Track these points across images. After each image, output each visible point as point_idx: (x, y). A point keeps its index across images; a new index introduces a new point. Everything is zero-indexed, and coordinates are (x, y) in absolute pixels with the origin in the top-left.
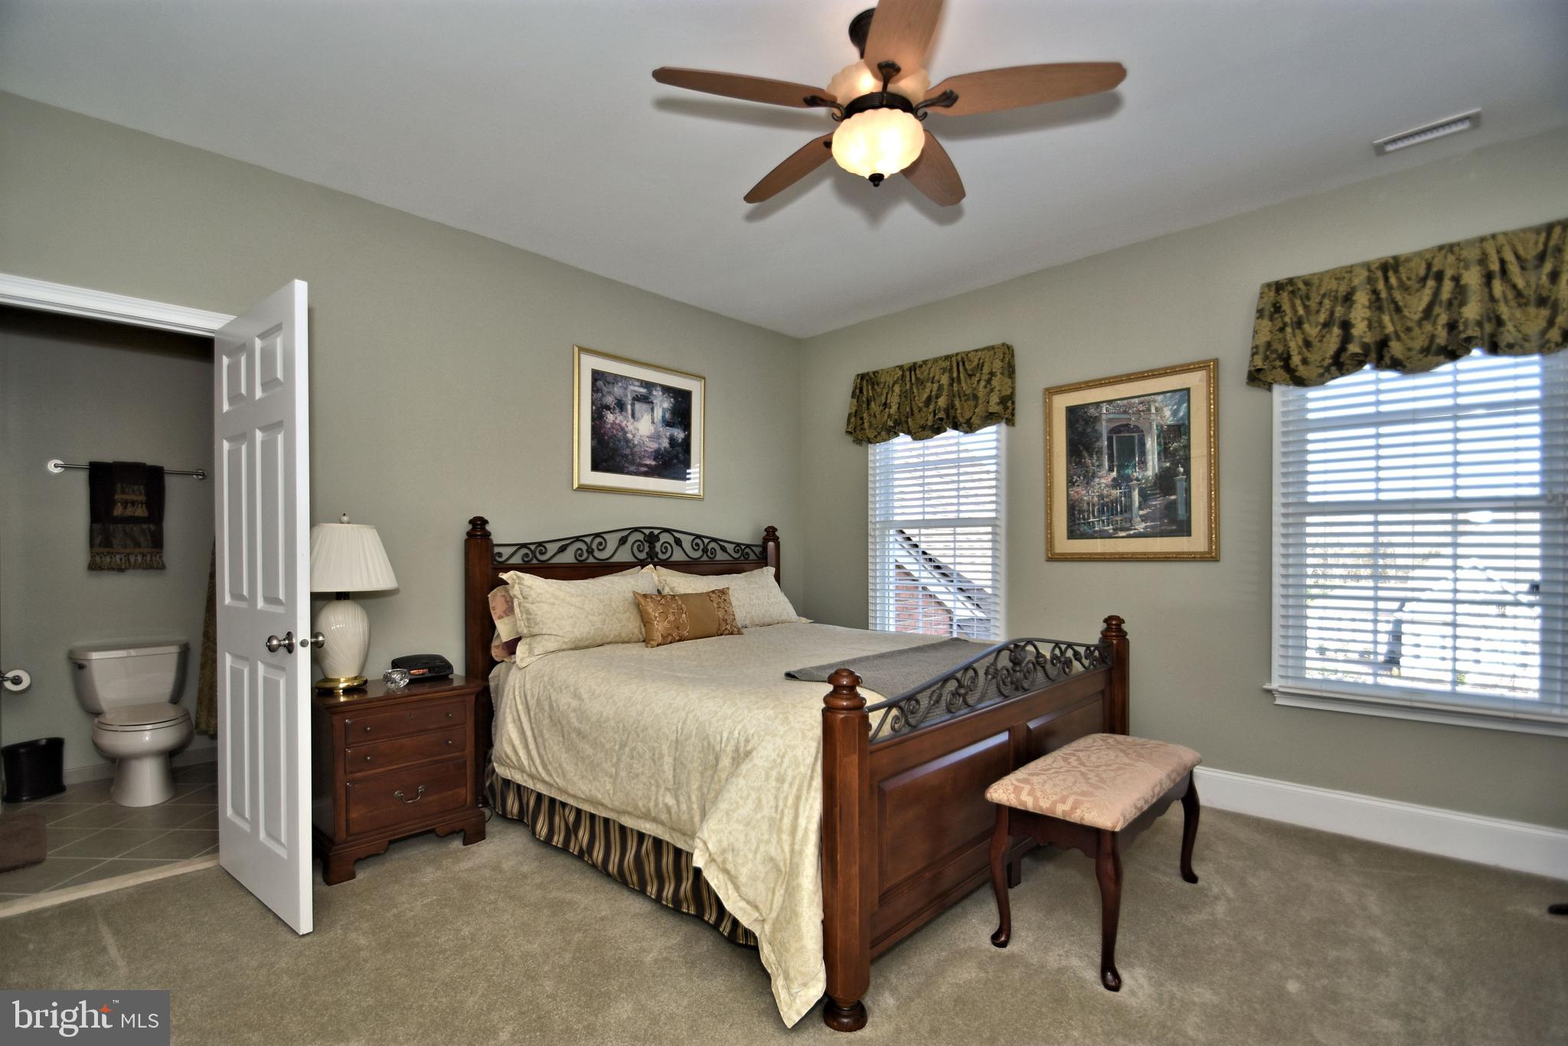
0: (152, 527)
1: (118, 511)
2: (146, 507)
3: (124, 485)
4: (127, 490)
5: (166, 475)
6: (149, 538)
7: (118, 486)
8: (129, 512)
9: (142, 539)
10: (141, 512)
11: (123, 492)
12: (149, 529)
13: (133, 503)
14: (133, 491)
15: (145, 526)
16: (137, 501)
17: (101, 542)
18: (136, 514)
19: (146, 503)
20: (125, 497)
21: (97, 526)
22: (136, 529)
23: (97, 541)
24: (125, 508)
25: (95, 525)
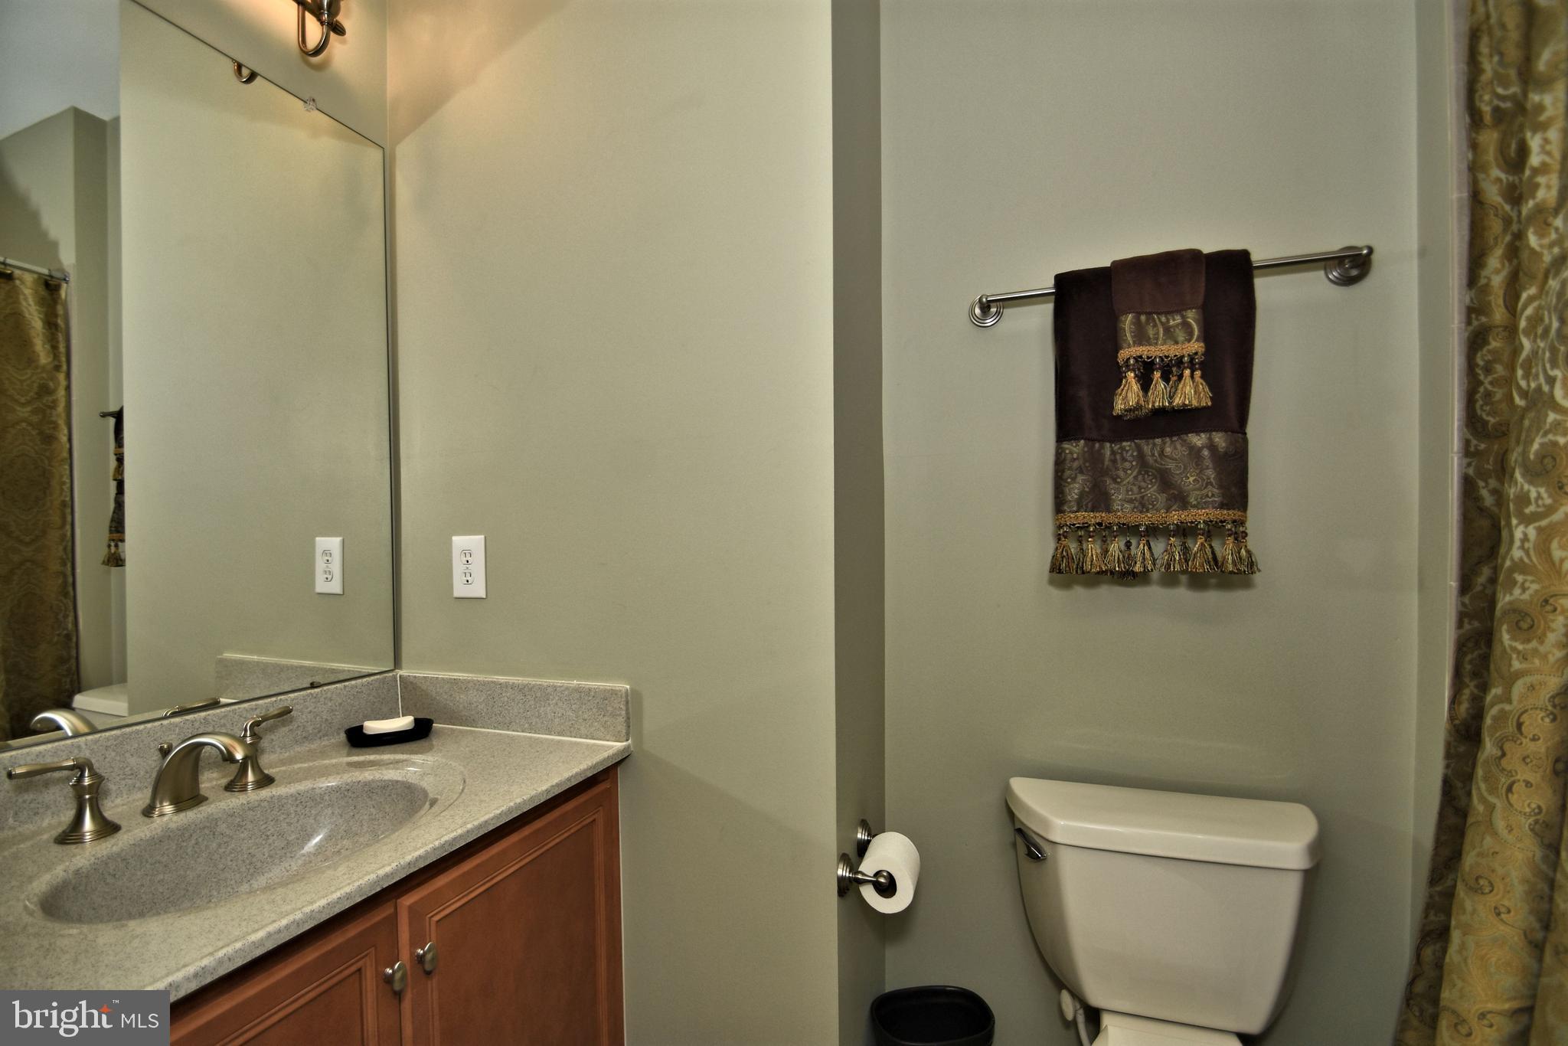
0: (1220, 439)
1: (1129, 396)
2: (1202, 377)
3: (1143, 318)
4: (1151, 332)
5: (1256, 272)
6: (1211, 474)
7: (1128, 322)
8: (1159, 395)
9: (1189, 481)
10: (1191, 392)
11: (1141, 338)
12: (1212, 447)
13: (1171, 369)
14: (1168, 330)
15: (1198, 440)
16: (1179, 361)
17: (1082, 495)
18: (1178, 401)
19: (1203, 366)
20: (1144, 351)
21: (1075, 449)
22: (1171, 450)
23: (1074, 491)
24: (1146, 384)
25: (1066, 445)
